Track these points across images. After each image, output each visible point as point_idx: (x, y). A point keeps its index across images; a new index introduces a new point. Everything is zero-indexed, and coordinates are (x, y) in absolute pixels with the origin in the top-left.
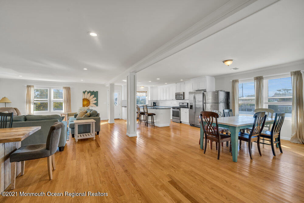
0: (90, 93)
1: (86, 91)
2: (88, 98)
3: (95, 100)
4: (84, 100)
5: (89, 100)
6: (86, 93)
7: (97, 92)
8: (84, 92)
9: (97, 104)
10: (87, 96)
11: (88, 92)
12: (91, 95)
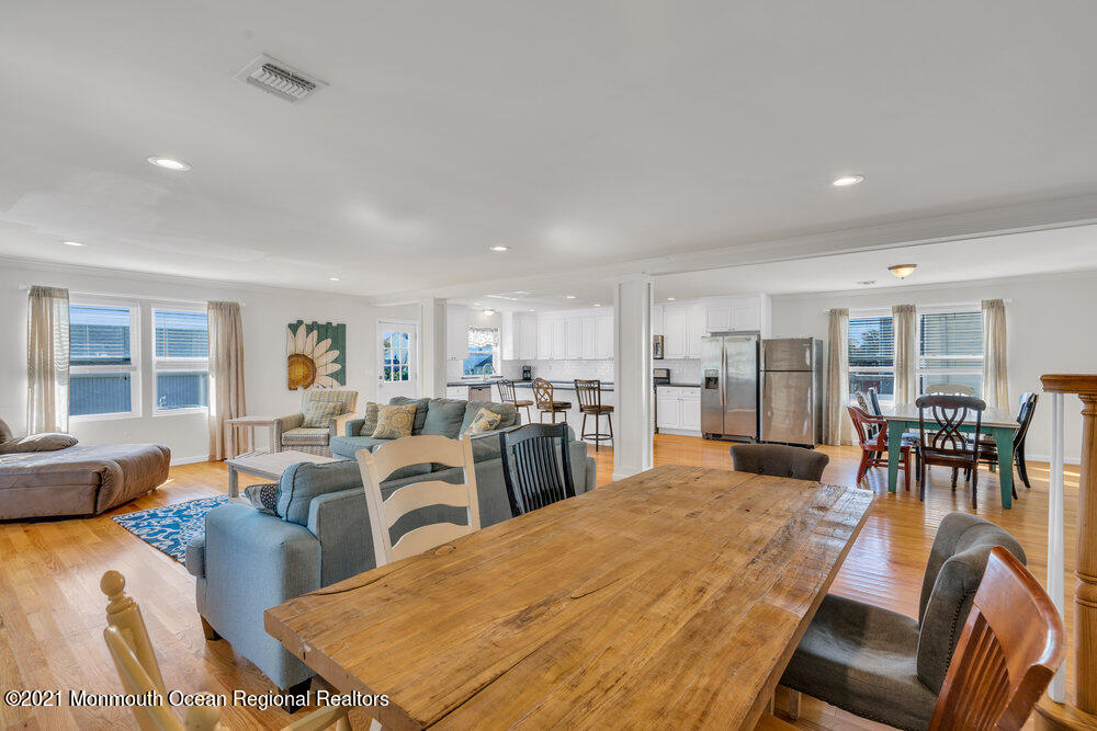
0: (315, 332)
1: (300, 323)
2: (308, 352)
3: (335, 361)
4: (295, 359)
5: (312, 361)
6: (302, 330)
7: (341, 328)
8: (294, 328)
9: (340, 377)
10: (306, 343)
11: (310, 328)
12: (319, 341)
